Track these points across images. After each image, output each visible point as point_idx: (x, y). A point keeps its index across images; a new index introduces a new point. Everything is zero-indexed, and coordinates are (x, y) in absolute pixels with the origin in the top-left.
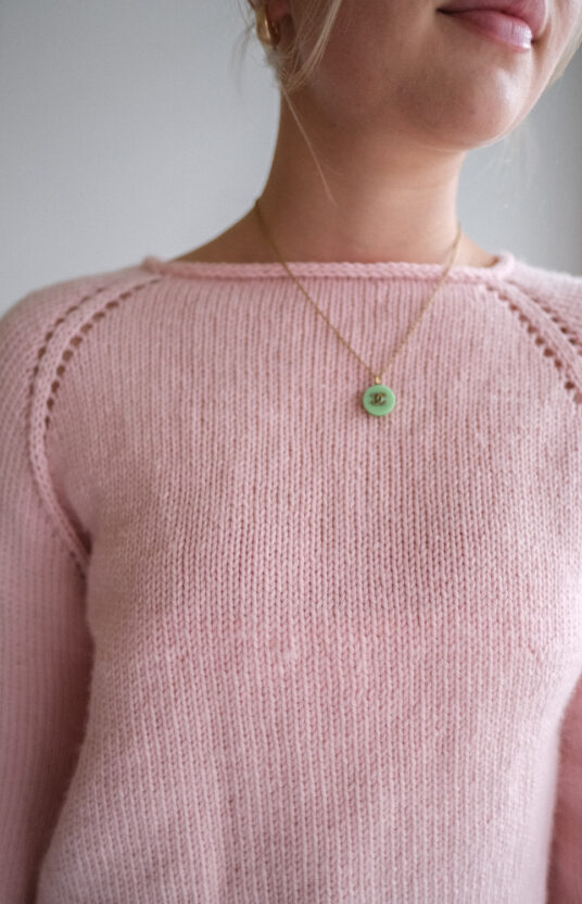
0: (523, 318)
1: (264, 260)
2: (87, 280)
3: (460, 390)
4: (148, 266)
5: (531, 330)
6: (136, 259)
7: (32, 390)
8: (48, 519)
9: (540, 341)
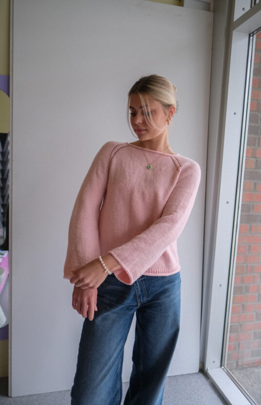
0: (173, 160)
5: (174, 163)
9: (175, 165)
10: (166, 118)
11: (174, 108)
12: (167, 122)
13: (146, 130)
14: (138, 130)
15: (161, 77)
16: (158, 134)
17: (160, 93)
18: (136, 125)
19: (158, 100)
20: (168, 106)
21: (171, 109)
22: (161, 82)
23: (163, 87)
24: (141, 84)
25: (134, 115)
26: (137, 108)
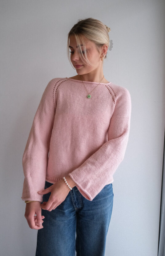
0: (108, 88)
1: (80, 80)
2: (60, 78)
3: (100, 96)
4: (66, 78)
5: (109, 91)
6: (65, 77)
7: (54, 89)
8: (54, 104)
9: (110, 92)
10: (100, 55)
11: (107, 47)
12: (101, 59)
13: (83, 65)
14: (76, 66)
15: (95, 20)
16: (93, 69)
17: (94, 34)
18: (74, 61)
19: (92, 41)
20: (102, 45)
21: (104, 47)
22: (95, 24)
23: (97, 28)
24: (77, 27)
25: (73, 53)
26: (74, 47)
